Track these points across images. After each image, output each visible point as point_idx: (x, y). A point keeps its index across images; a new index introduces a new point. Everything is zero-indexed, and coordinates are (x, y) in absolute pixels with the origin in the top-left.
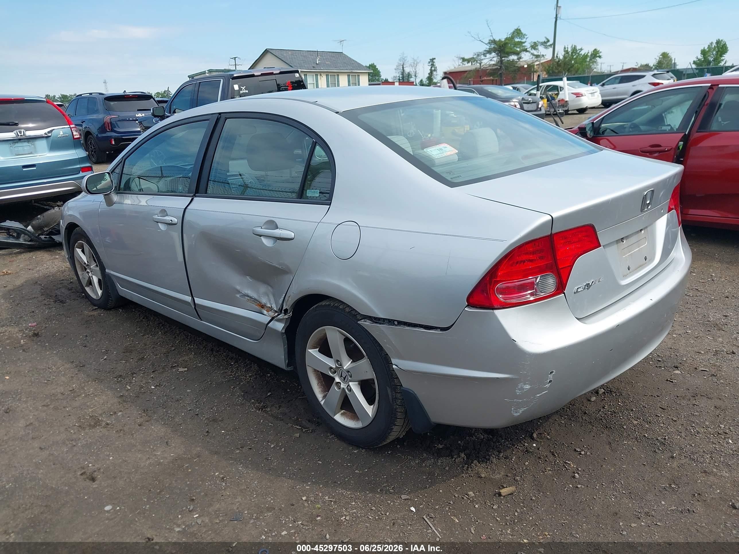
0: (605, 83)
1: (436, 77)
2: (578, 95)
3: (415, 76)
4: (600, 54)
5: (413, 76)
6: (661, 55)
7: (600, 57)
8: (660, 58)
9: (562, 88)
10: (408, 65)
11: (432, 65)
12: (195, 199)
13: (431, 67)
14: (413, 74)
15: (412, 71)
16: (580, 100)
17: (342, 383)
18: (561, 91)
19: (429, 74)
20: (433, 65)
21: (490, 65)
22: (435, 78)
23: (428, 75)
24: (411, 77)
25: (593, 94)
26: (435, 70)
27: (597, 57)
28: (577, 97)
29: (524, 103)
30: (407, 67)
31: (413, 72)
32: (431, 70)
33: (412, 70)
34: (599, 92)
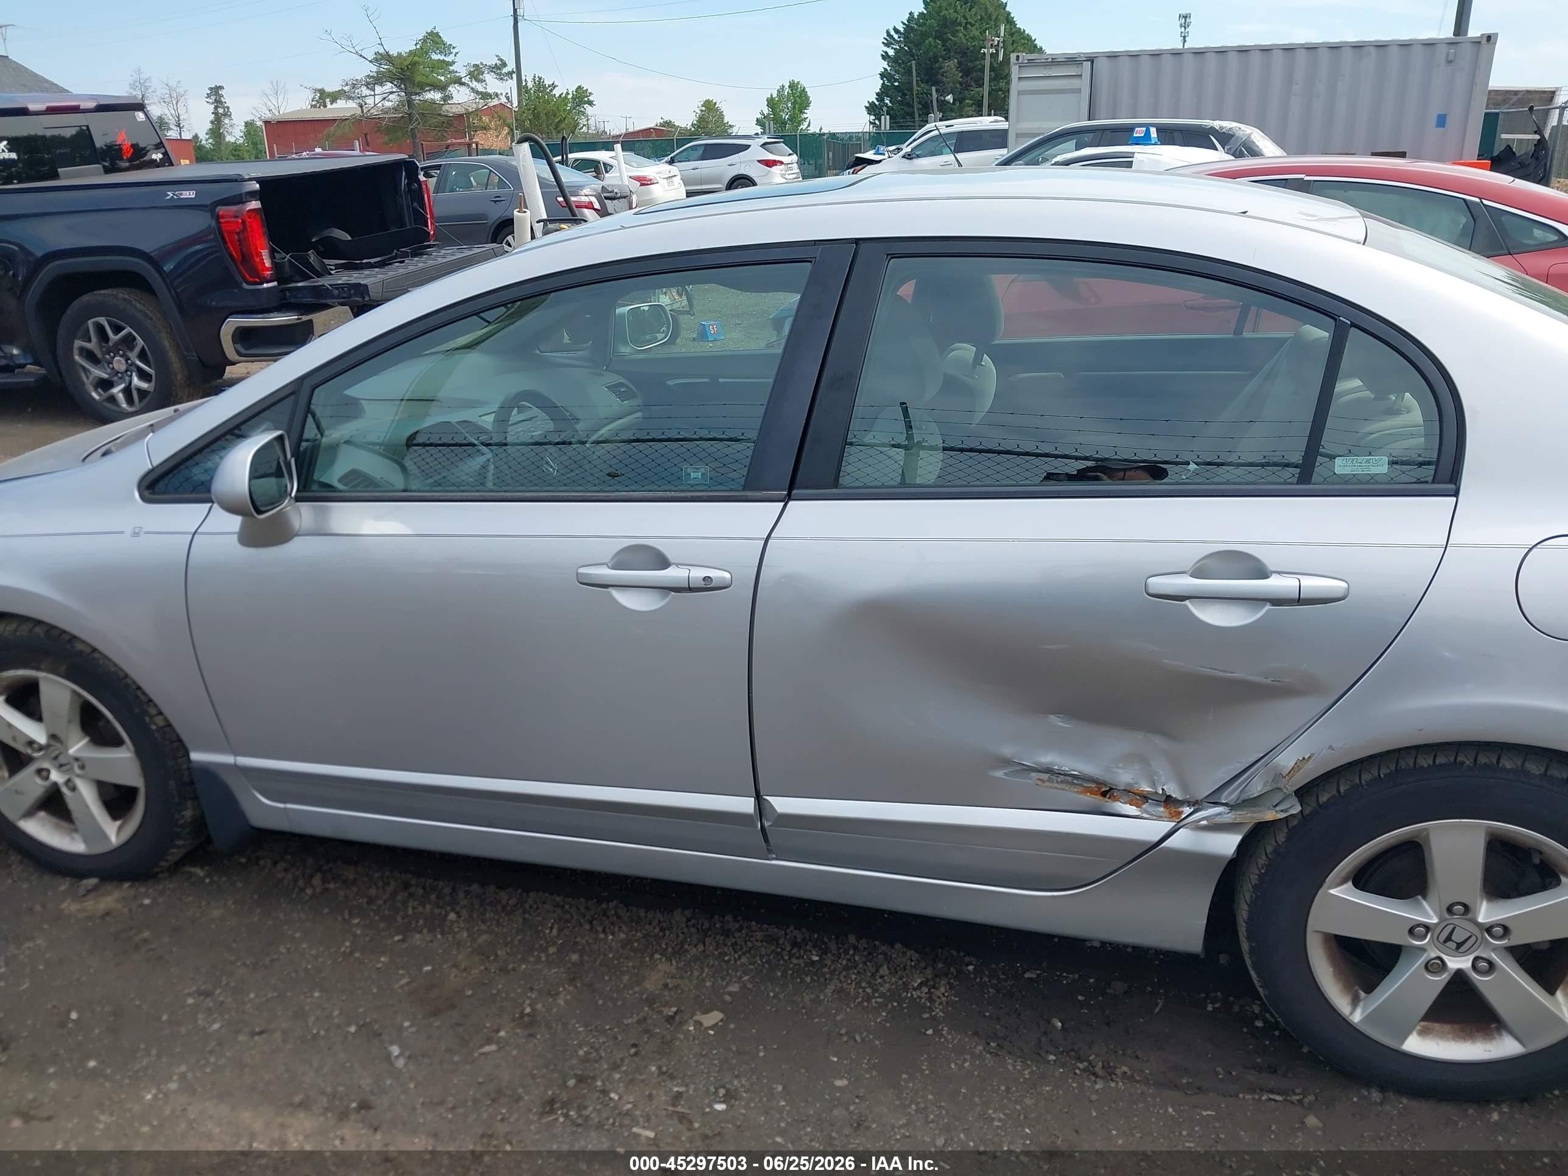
0: (674, 157)
1: (230, 130)
2: (644, 182)
3: (179, 125)
4: (591, 98)
5: (172, 127)
6: (702, 106)
7: (591, 103)
8: (702, 111)
9: (608, 167)
10: (156, 100)
11: (216, 101)
12: (791, 503)
13: (216, 108)
14: (172, 122)
15: (169, 114)
16: (649, 192)
17: (1445, 957)
18: (607, 172)
19: (212, 122)
20: (218, 102)
21: (386, 111)
22: (230, 134)
23: (209, 126)
24: (170, 129)
25: (669, 180)
26: (227, 114)
27: (585, 103)
28: (642, 185)
29: (606, 198)
30: (154, 103)
31: (171, 117)
32: (215, 113)
33: (167, 112)
34: (679, 177)
